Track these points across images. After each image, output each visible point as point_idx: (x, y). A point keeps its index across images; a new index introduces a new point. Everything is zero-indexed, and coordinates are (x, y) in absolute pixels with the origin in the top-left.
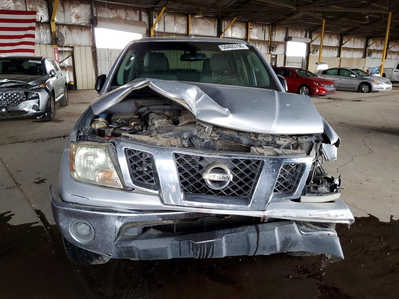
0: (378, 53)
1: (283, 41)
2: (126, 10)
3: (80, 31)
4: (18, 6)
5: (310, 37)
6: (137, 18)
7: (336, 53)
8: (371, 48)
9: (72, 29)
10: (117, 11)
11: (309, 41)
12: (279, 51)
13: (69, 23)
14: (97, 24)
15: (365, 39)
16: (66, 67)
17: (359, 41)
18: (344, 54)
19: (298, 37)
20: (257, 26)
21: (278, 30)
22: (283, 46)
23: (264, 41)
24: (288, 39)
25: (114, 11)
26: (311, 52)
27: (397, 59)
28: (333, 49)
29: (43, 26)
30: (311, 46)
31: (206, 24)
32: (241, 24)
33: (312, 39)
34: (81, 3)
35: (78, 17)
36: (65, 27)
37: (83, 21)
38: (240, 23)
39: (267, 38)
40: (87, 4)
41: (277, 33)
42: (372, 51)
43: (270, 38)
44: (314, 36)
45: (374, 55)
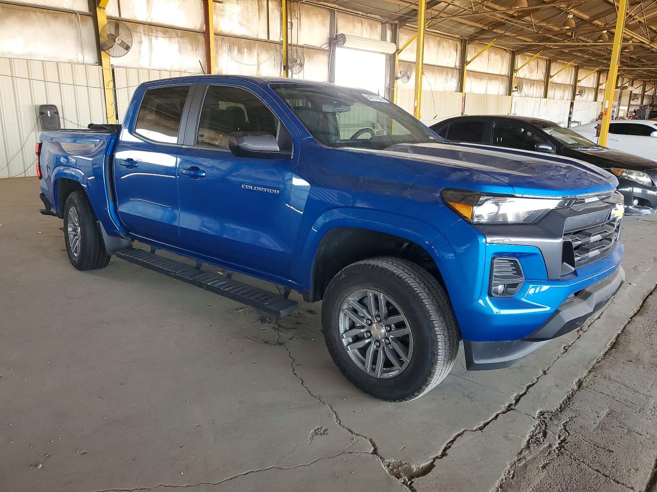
0: (533, 87)
1: (326, 47)
5: (394, 40)
7: (453, 83)
8: (520, 74)
11: (391, 49)
15: (508, 54)
17: (498, 57)
18: (471, 85)
19: (365, 36)
21: (308, 16)
23: (268, 41)
24: (335, 40)
26: (397, 78)
27: (563, 99)
28: (447, 74)
30: (397, 62)
33: (397, 46)
39: (276, 35)
41: (305, 21)
42: (521, 81)
43: (284, 34)
44: (403, 38)
45: (526, 89)
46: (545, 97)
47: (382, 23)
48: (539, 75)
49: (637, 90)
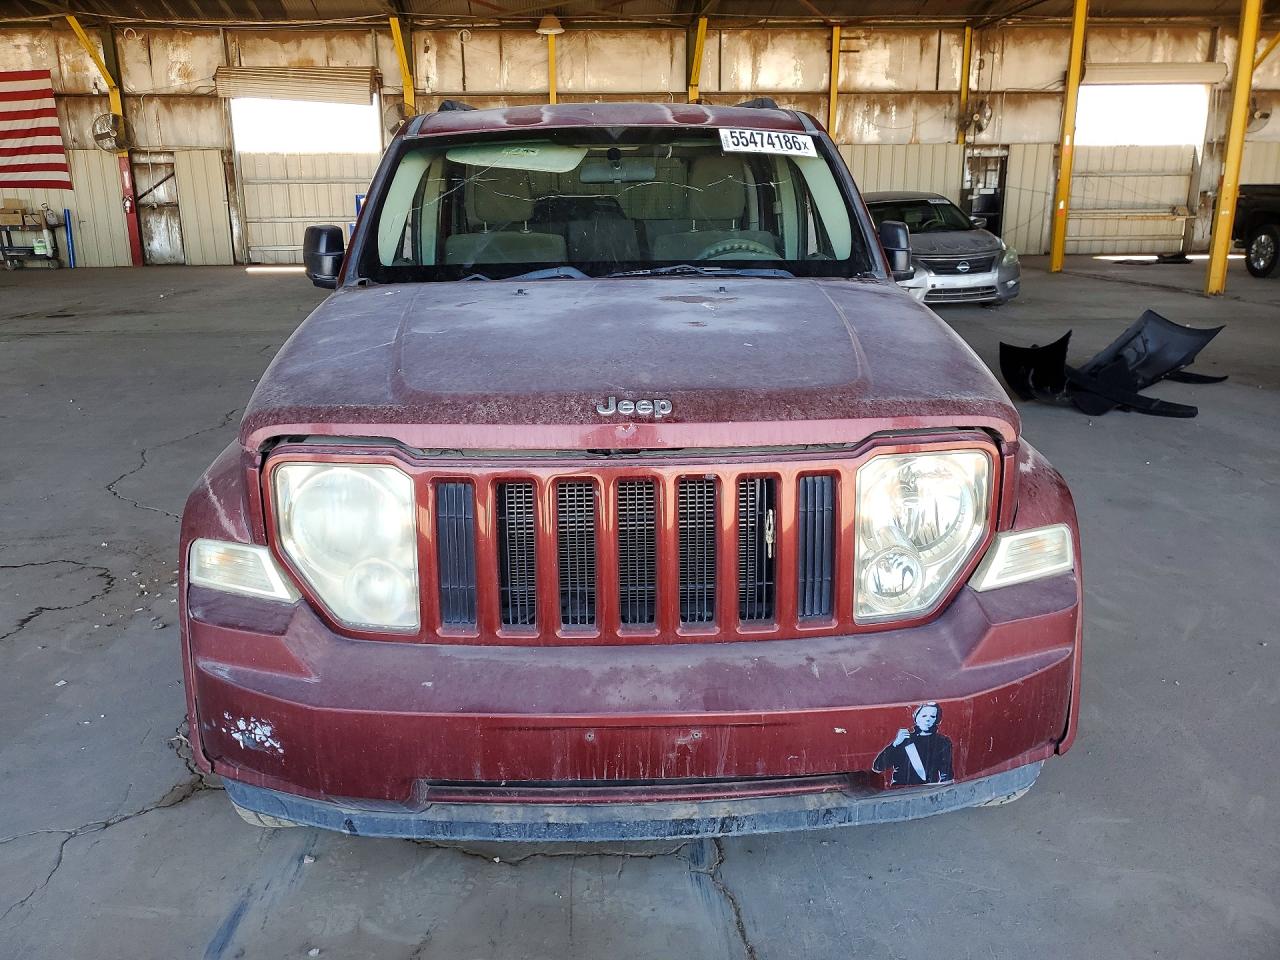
1: (1056, 87)
2: (328, 39)
3: (194, 110)
4: (41, 60)
9: (174, 104)
10: (299, 45)
13: (164, 91)
16: (155, 206)
19: (1158, 60)
20: (893, 37)
22: (1054, 106)
23: (936, 93)
25: (291, 46)
29: (100, 103)
31: (635, 51)
32: (804, 35)
34: (194, 36)
35: (186, 74)
36: (156, 103)
38: (798, 33)
39: (952, 81)
40: (211, 36)
41: (1011, 54)
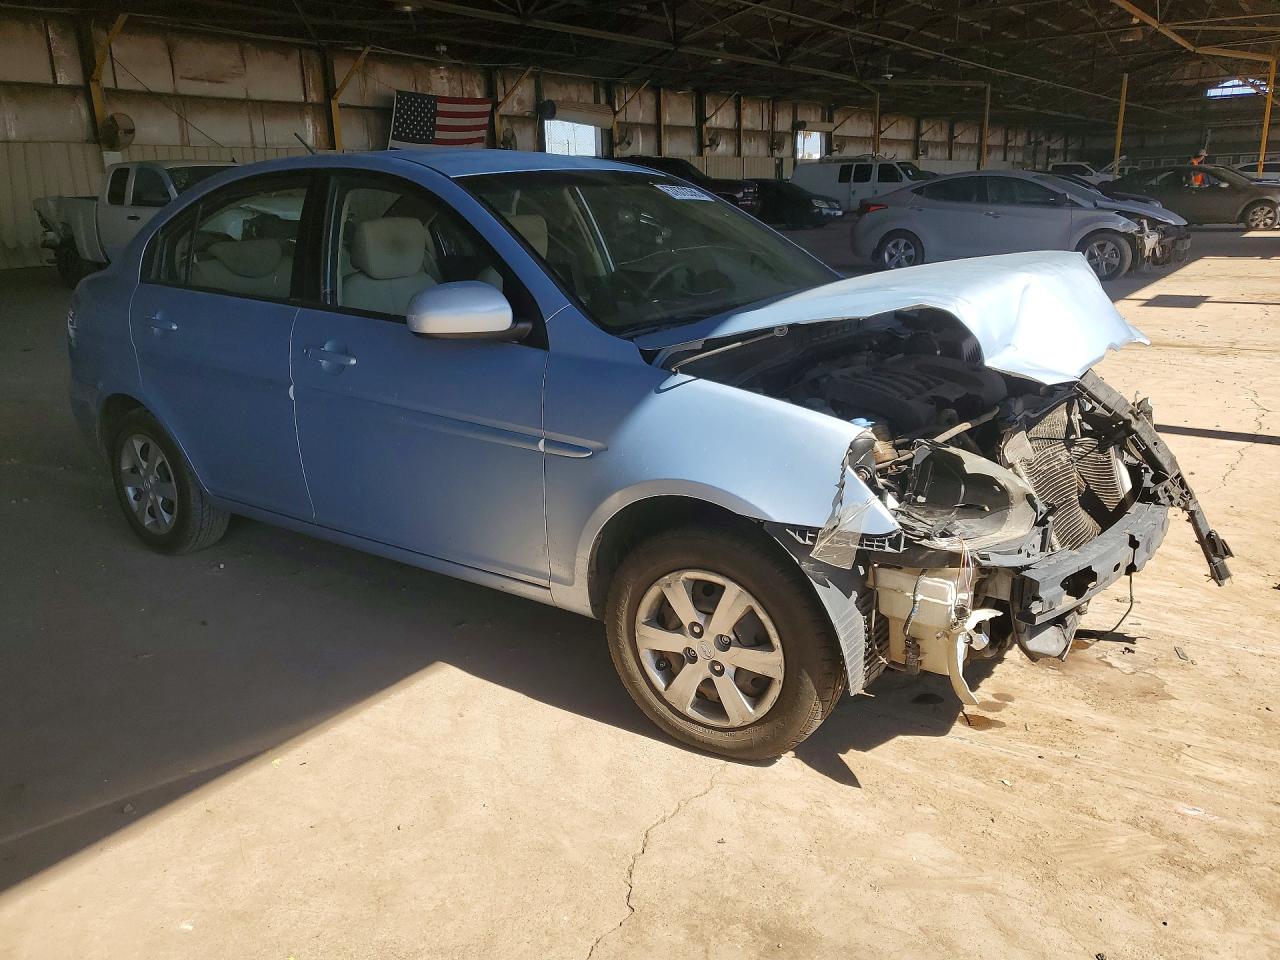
0: (937, 149)
1: (791, 132)
2: (578, 85)
4: (454, 88)
5: (831, 120)
6: (591, 99)
8: (925, 138)
10: (566, 87)
11: (829, 127)
12: (786, 151)
13: (509, 114)
14: (555, 113)
15: (914, 119)
17: (906, 123)
19: (812, 120)
20: (754, 103)
21: (782, 110)
22: (790, 140)
23: (763, 131)
24: (798, 126)
25: (563, 88)
27: (968, 160)
30: (833, 137)
31: (681, 103)
32: (730, 101)
33: (834, 125)
34: (524, 78)
35: (520, 102)
37: (528, 110)
38: (729, 99)
39: (766, 126)
41: (780, 115)
42: (927, 144)
43: (770, 125)
44: (837, 119)
45: (930, 152)
46: (950, 158)
47: (822, 108)
48: (942, 137)
49: (1057, 145)
